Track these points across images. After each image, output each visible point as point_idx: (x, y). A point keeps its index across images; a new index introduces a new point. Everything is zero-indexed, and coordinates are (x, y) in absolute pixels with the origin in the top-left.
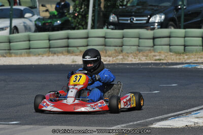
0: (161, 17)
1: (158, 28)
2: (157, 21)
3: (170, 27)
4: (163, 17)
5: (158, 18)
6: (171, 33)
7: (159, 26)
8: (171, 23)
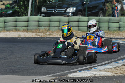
0: (73, 9)
1: (71, 16)
2: (71, 12)
3: (79, 15)
4: (75, 9)
5: (71, 10)
6: (79, 19)
7: (72, 15)
8: (79, 13)
